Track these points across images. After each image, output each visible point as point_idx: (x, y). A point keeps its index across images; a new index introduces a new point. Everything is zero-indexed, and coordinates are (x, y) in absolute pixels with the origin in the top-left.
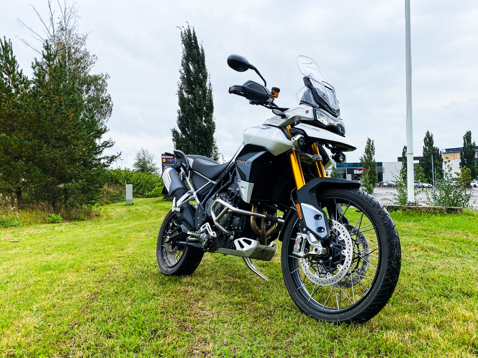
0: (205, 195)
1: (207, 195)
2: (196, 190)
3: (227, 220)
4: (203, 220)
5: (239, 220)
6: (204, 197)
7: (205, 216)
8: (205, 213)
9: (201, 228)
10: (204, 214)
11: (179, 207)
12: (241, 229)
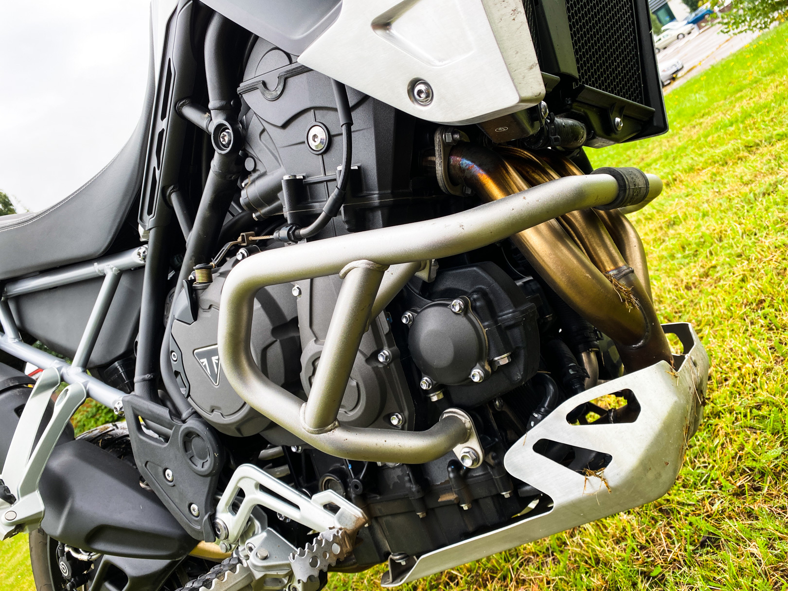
0: (132, 346)
1: (141, 338)
2: (66, 355)
3: (375, 369)
4: (206, 465)
5: (465, 311)
6: (128, 358)
7: (205, 442)
8: (192, 424)
9: (224, 517)
10: (189, 435)
11: (26, 490)
12: (513, 357)
